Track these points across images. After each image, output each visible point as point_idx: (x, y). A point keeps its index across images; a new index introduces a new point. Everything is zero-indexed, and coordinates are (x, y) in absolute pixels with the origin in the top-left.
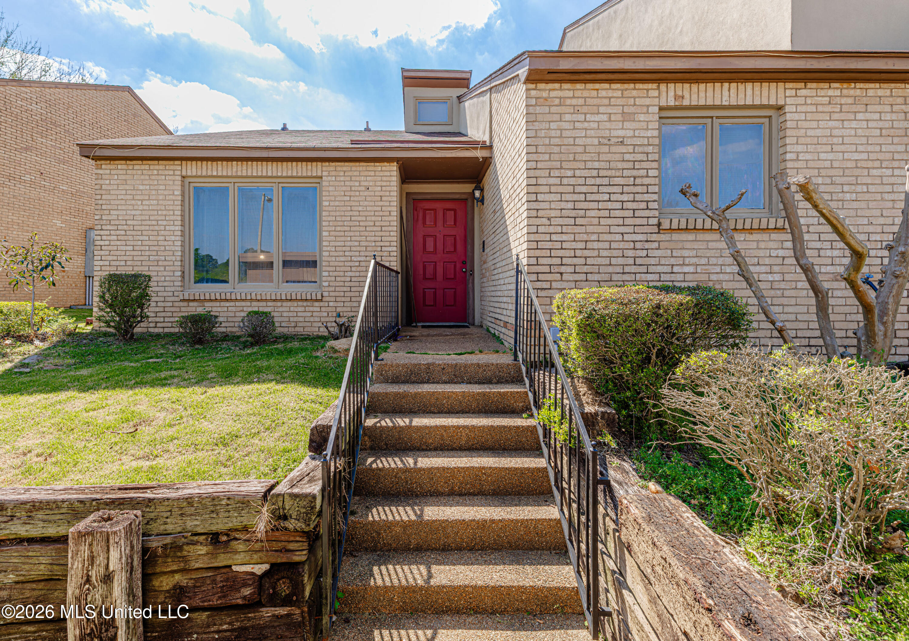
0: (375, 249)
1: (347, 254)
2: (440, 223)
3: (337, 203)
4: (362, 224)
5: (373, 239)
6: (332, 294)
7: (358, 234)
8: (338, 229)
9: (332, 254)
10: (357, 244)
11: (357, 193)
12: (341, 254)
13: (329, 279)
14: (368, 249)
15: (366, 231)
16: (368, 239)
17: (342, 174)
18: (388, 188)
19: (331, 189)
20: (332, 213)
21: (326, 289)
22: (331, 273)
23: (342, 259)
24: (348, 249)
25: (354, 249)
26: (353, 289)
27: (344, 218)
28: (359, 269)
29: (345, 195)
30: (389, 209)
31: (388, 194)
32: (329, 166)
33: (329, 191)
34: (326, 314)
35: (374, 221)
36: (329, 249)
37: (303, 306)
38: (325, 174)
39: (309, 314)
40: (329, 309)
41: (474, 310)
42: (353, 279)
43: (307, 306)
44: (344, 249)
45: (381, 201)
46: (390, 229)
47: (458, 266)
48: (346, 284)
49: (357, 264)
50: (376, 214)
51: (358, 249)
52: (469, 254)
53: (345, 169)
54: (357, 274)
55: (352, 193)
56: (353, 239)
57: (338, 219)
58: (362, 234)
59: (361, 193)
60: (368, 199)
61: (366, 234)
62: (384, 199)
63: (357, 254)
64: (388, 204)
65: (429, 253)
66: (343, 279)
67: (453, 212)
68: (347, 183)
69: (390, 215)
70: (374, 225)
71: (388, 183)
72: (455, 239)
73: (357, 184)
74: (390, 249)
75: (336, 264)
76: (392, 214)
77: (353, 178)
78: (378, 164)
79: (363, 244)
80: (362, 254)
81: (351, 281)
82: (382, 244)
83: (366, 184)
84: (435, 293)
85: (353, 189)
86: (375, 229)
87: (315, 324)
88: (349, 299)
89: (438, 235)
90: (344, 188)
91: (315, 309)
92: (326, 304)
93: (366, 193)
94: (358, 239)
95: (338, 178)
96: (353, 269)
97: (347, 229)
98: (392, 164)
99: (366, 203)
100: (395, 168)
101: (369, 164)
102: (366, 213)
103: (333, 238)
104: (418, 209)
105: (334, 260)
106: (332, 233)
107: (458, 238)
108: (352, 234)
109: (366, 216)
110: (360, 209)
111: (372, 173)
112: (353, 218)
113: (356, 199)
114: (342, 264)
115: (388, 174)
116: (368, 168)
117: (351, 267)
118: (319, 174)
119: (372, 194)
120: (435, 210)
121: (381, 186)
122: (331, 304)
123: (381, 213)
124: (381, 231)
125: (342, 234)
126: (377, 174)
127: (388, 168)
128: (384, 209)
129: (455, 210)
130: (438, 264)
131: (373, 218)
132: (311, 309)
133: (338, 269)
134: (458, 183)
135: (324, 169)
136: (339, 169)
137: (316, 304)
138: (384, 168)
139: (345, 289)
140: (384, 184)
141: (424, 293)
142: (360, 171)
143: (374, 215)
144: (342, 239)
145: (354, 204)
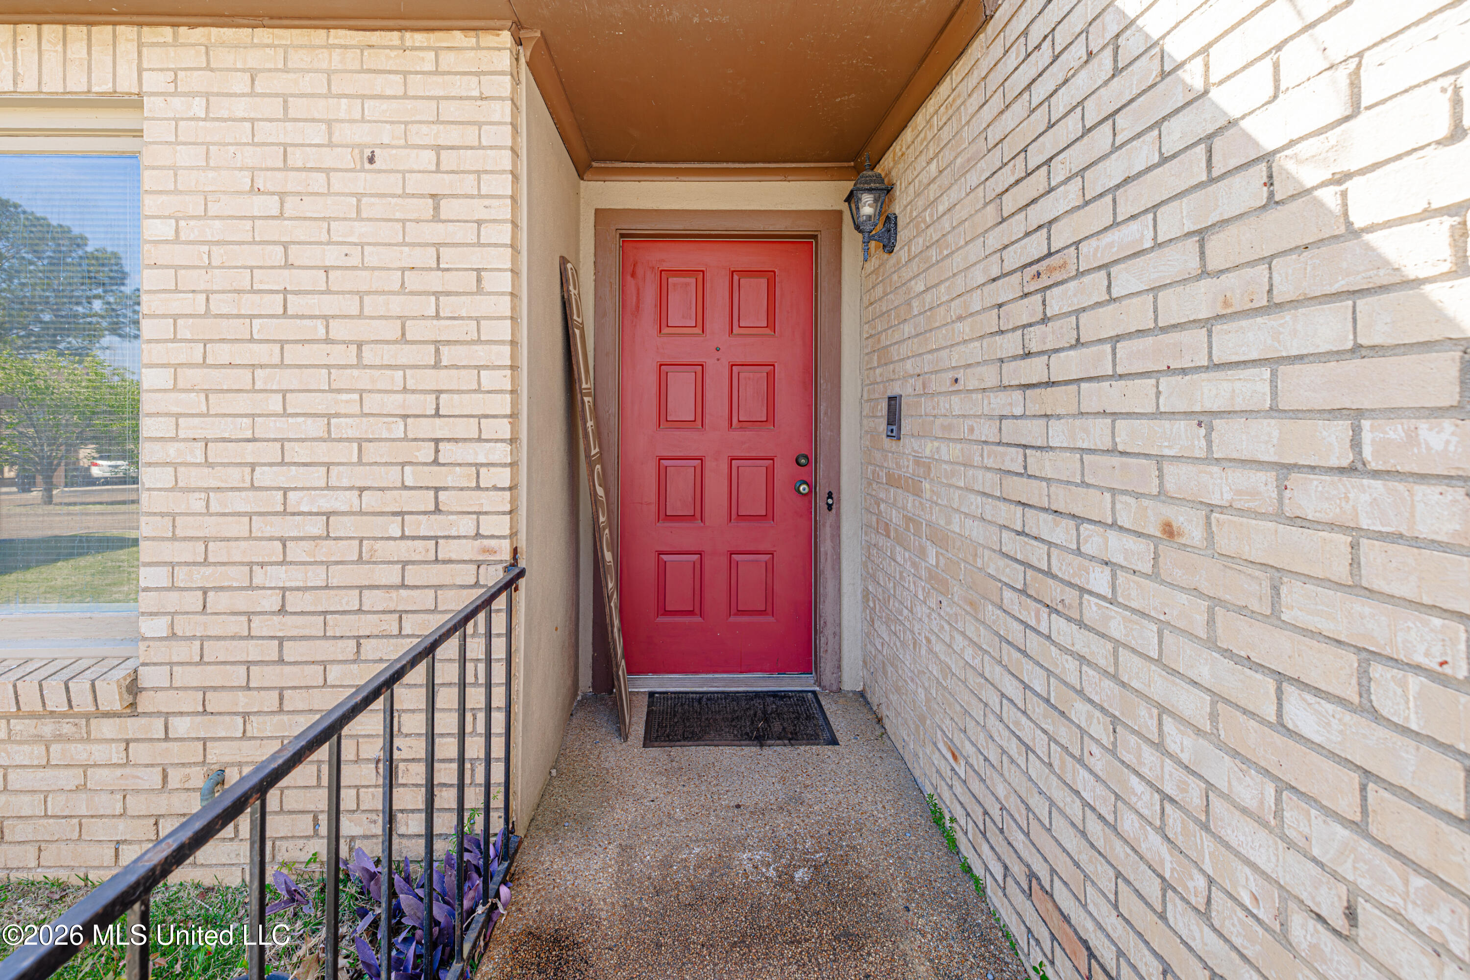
0: (404, 452)
1: (264, 476)
2: (717, 319)
3: (215, 229)
4: (338, 330)
5: (394, 403)
6: (183, 676)
7: (320, 379)
8: (221, 353)
9: (189, 477)
10: (315, 428)
11: (318, 182)
12: (235, 476)
13: (172, 601)
14: (372, 452)
15: (360, 365)
16: (372, 403)
17: (240, 83)
18: (470, 160)
19: (185, 156)
20: (188, 279)
21: (159, 653)
22: (181, 573)
23: (240, 502)
24: (272, 452)
25: (298, 452)
26: (291, 651)
27: (249, 304)
28: (326, 551)
29: (255, 191)
30: (476, 257)
31: (468, 184)
32: (175, 43)
33: (175, 169)
34: (154, 778)
35: (403, 320)
36: (172, 451)
37: (38, 739)
38: (153, 81)
39: (69, 779)
40: (175, 752)
41: (838, 635)
42: (295, 602)
43: (59, 738)
44: (250, 453)
45: (436, 218)
46: (481, 356)
47: (784, 471)
48: (260, 626)
49: (315, 527)
50: (413, 281)
51: (322, 451)
52: (824, 433)
53: (254, 58)
54: (316, 577)
55: (293, 182)
56: (296, 403)
57: (221, 304)
58: (342, 379)
59: (338, 182)
60: (373, 208)
61: (362, 379)
62: (448, 209)
63: (317, 476)
64: (468, 233)
65: (680, 424)
66: (242, 601)
67: (763, 282)
68: (267, 132)
69: (479, 290)
70: (403, 339)
71: (470, 136)
72: (771, 378)
73: (316, 134)
74: (480, 453)
75: (210, 526)
76: (491, 282)
77: (297, 107)
78: (419, 38)
79: (344, 427)
80: (342, 476)
81: (282, 611)
82: (439, 427)
83: (361, 134)
84: (700, 569)
85: (296, 158)
86: (406, 355)
87: (99, 830)
88: (270, 701)
89: (710, 363)
90: (250, 156)
91: (99, 753)
92: (157, 728)
93: (363, 181)
94: (320, 403)
95: (222, 108)
96: (296, 552)
97: (267, 353)
98: (488, 39)
99: (361, 231)
100: (504, 60)
101: (375, 37)
102: (362, 281)
103: (197, 402)
104: (640, 271)
105: (198, 505)
106: (189, 376)
107: (780, 373)
108: (288, 379)
109: (361, 295)
110: (332, 255)
111: (393, 85)
112: (296, 304)
113: (310, 208)
114: (239, 527)
115: (470, 86)
116: (373, 60)
117: (283, 541)
118: (127, 84)
119: (392, 183)
120: (700, 274)
121: (438, 149)
122: (181, 726)
123: (435, 282)
124: (437, 365)
125: (243, 378)
126: (417, 85)
127: (469, 60)
128: (449, 256)
129: (770, 277)
130: (709, 464)
131: (397, 305)
132: (79, 752)
133: (217, 552)
134: (785, 174)
135: (151, 57)
136: (224, 58)
137: (107, 728)
138: (449, 60)
139: (253, 651)
140: (452, 136)
141: (662, 569)
142: (329, 73)
143: (403, 290)
144: (242, 403)
145: (300, 232)
